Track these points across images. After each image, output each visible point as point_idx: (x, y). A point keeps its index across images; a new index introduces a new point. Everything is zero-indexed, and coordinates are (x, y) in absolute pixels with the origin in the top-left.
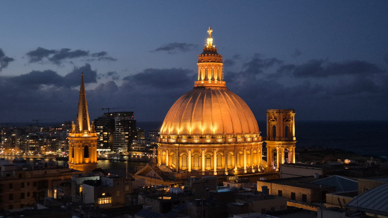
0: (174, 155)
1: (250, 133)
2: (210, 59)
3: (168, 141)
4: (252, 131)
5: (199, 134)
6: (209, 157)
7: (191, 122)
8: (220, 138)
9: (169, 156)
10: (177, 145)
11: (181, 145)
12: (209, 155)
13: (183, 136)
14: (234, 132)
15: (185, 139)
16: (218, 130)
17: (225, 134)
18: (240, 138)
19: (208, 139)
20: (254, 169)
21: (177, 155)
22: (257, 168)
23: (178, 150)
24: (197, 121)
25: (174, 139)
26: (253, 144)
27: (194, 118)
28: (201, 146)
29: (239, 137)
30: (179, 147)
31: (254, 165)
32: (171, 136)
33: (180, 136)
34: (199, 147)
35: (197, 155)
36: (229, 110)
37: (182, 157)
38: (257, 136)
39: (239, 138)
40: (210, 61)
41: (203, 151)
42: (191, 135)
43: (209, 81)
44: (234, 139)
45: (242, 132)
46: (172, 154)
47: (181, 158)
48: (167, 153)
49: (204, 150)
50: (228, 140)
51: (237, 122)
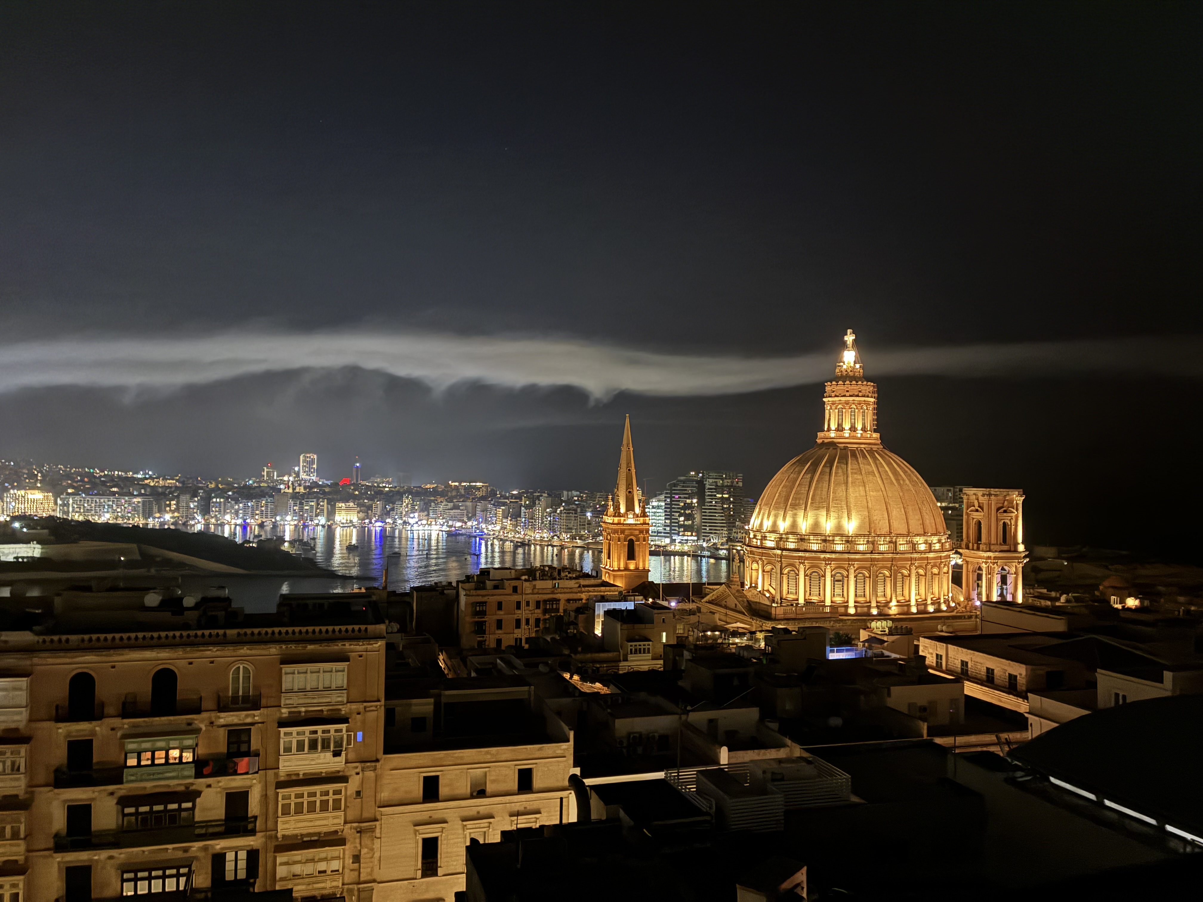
0: (773, 571)
1: (925, 534)
2: (847, 391)
3: (761, 543)
4: (930, 529)
5: (820, 535)
6: (841, 578)
7: (805, 509)
8: (862, 543)
9: (763, 571)
10: (779, 552)
11: (785, 553)
12: (839, 575)
13: (790, 536)
14: (891, 533)
15: (793, 542)
16: (860, 527)
17: (873, 534)
18: (904, 544)
19: (838, 544)
20: (932, 604)
21: (779, 571)
22: (939, 604)
23: (781, 561)
24: (818, 508)
25: (773, 541)
26: (931, 555)
27: (812, 503)
28: (825, 557)
29: (901, 541)
30: (781, 556)
31: (932, 596)
32: (767, 535)
33: (784, 536)
34: (819, 559)
35: (816, 574)
36: (883, 489)
37: (788, 575)
38: (939, 541)
39: (901, 544)
40: (848, 394)
41: (828, 567)
42: (805, 535)
43: (845, 431)
44: (892, 545)
45: (909, 532)
46: (768, 568)
47: (785, 577)
48: (760, 566)
49: (830, 564)
50: (878, 547)
51: (897, 513)
